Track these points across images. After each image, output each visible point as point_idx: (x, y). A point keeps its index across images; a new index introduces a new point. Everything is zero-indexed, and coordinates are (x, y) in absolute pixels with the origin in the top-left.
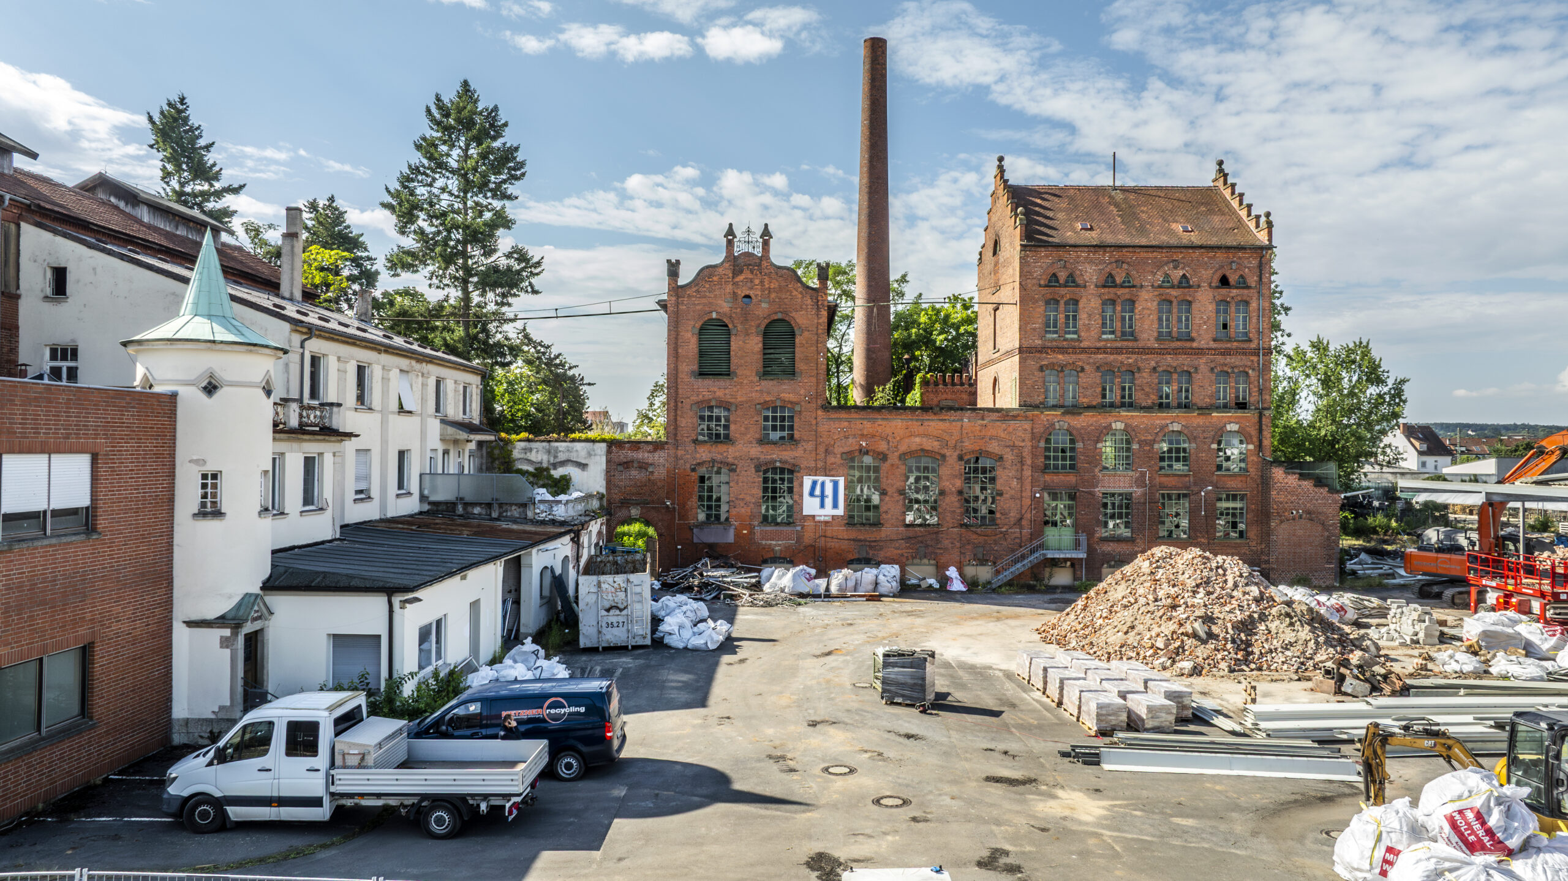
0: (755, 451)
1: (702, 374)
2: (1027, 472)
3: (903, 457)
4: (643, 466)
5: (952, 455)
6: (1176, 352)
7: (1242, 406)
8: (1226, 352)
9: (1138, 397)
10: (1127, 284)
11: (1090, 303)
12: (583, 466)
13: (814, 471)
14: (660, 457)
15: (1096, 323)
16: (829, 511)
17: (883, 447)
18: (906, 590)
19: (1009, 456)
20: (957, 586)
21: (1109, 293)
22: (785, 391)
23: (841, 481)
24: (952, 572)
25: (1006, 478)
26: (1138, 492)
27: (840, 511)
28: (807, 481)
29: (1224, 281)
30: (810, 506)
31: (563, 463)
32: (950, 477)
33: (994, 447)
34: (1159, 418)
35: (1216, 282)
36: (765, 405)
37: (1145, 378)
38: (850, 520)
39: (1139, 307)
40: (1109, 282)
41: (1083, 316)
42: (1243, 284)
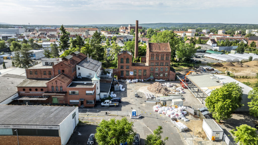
0: (126, 69)
1: (121, 63)
2: (149, 71)
3: (138, 70)
4: (116, 71)
5: (143, 70)
6: (162, 61)
7: (168, 65)
8: (166, 61)
9: (159, 65)
10: (158, 55)
11: (155, 57)
12: (111, 71)
13: (131, 71)
14: (117, 70)
15: (155, 58)
16: (132, 74)
17: (137, 69)
18: (139, 81)
19: (147, 70)
20: (143, 81)
21: (157, 56)
22: (128, 64)
23: (133, 72)
24: (142, 80)
25: (147, 72)
26: (158, 73)
27: (133, 74)
28: (130, 72)
29: (167, 55)
30: (130, 74)
31: (109, 71)
32: (142, 71)
33: (146, 69)
34: (160, 67)
35: (166, 55)
36: (126, 66)
37: (160, 63)
38: (134, 75)
39: (159, 57)
40: (157, 55)
41: (154, 58)
42: (168, 55)
